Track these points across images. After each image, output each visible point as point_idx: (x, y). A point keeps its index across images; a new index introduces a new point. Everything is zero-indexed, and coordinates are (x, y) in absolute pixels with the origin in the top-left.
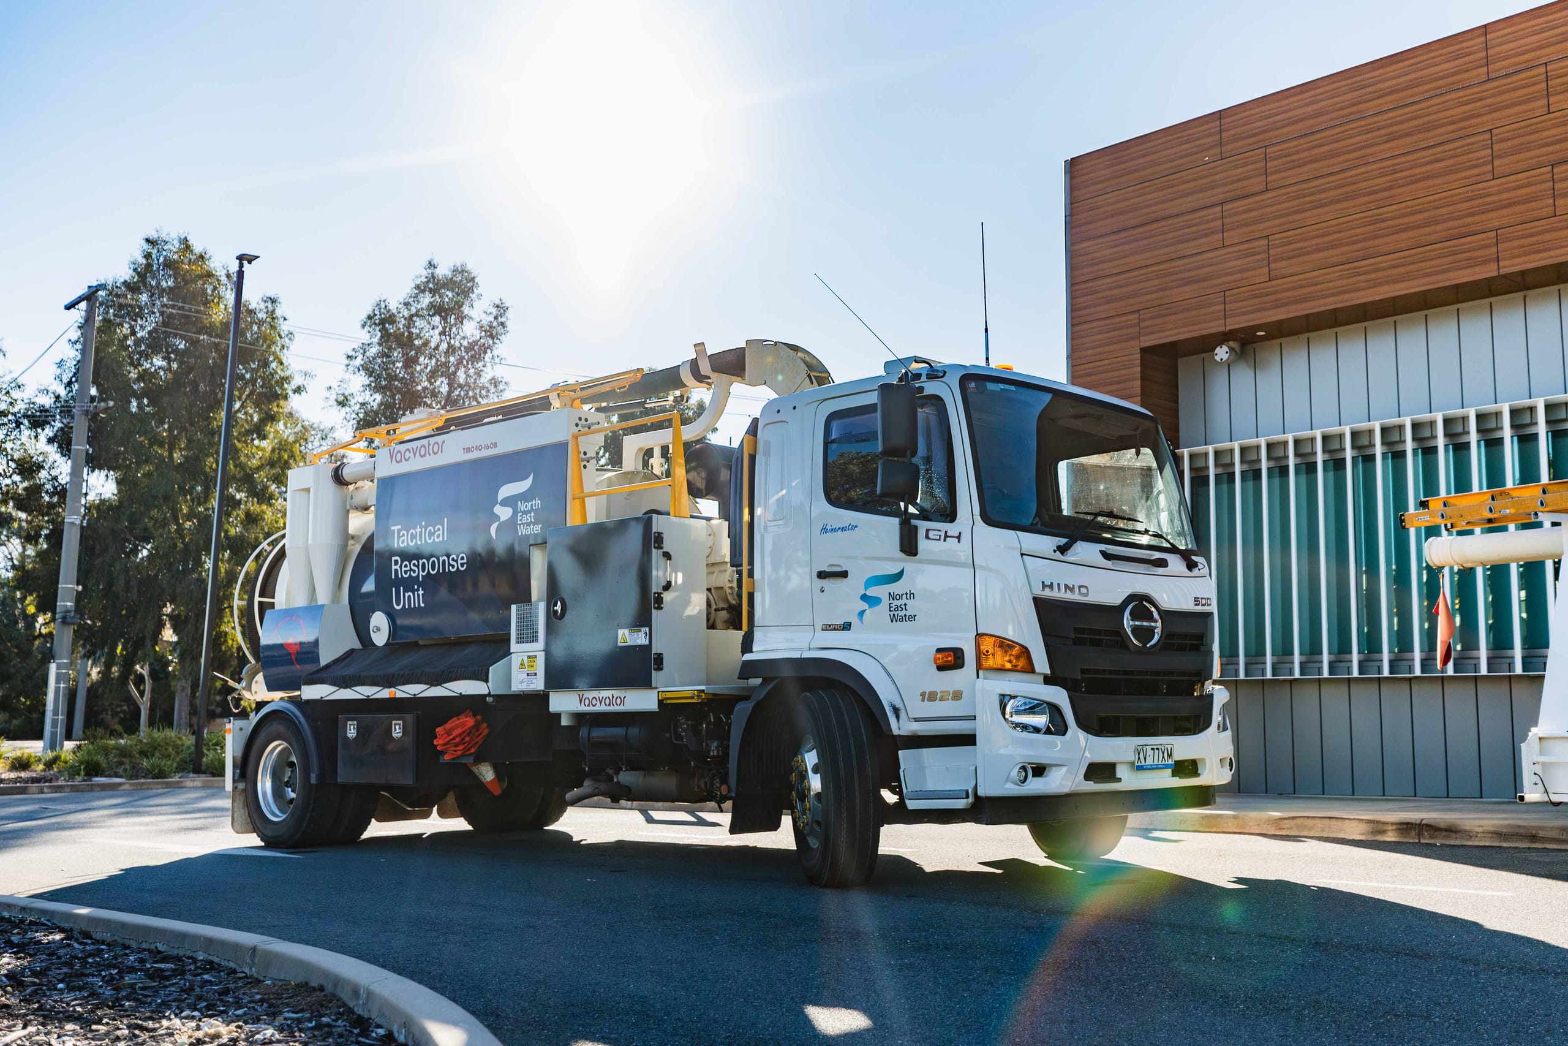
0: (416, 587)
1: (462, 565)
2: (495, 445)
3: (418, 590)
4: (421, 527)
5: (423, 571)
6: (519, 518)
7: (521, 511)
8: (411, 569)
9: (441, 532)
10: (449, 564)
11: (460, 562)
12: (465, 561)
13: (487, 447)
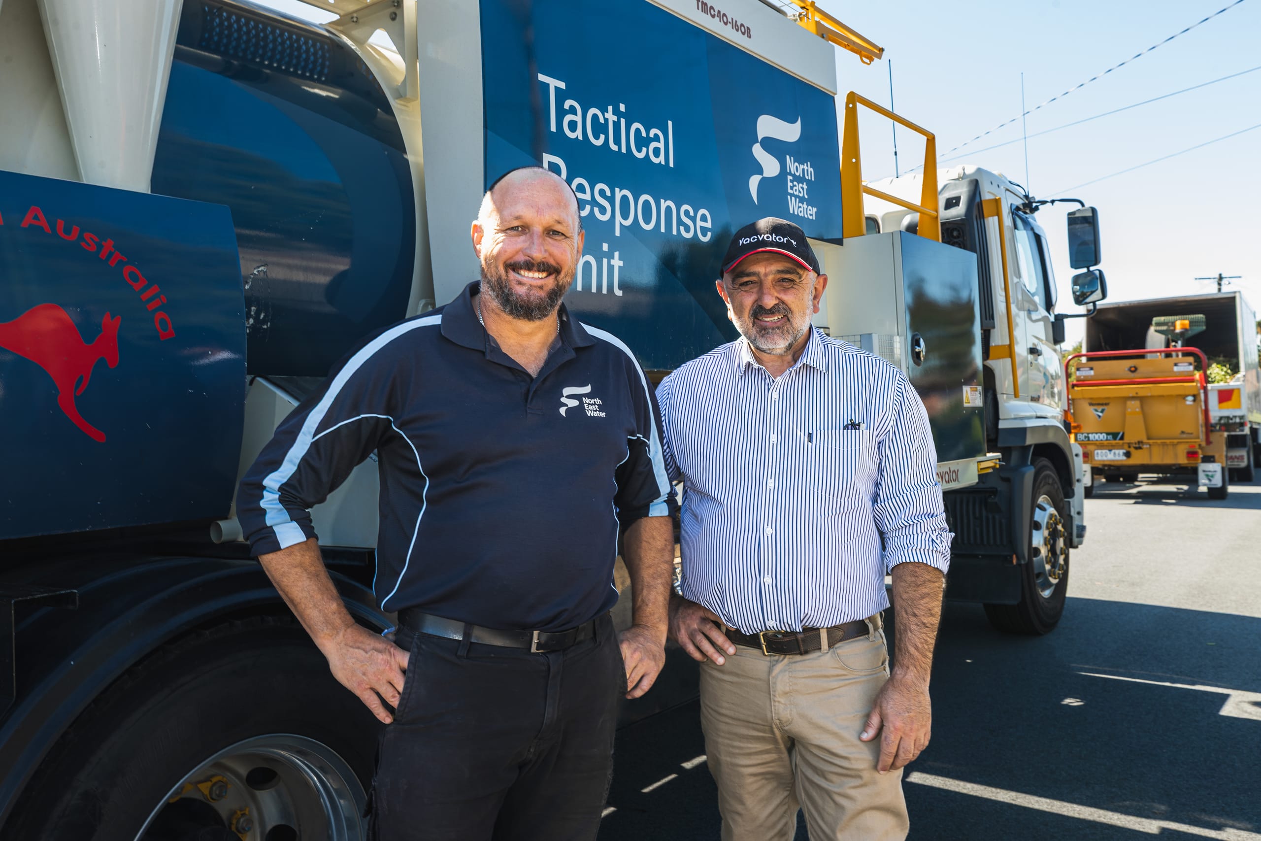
0: (605, 247)
1: (704, 231)
2: (747, 32)
3: (610, 256)
4: (616, 112)
5: (625, 216)
6: (790, 184)
7: (790, 174)
8: (593, 202)
9: (661, 145)
10: (680, 222)
11: (699, 223)
12: (708, 225)
13: (737, 27)
